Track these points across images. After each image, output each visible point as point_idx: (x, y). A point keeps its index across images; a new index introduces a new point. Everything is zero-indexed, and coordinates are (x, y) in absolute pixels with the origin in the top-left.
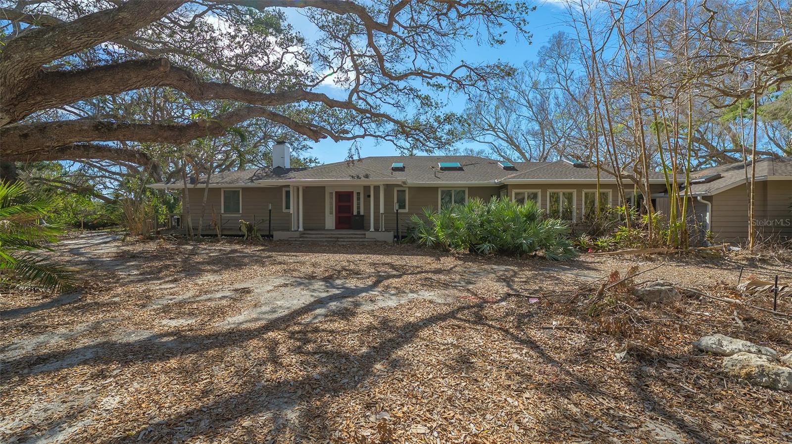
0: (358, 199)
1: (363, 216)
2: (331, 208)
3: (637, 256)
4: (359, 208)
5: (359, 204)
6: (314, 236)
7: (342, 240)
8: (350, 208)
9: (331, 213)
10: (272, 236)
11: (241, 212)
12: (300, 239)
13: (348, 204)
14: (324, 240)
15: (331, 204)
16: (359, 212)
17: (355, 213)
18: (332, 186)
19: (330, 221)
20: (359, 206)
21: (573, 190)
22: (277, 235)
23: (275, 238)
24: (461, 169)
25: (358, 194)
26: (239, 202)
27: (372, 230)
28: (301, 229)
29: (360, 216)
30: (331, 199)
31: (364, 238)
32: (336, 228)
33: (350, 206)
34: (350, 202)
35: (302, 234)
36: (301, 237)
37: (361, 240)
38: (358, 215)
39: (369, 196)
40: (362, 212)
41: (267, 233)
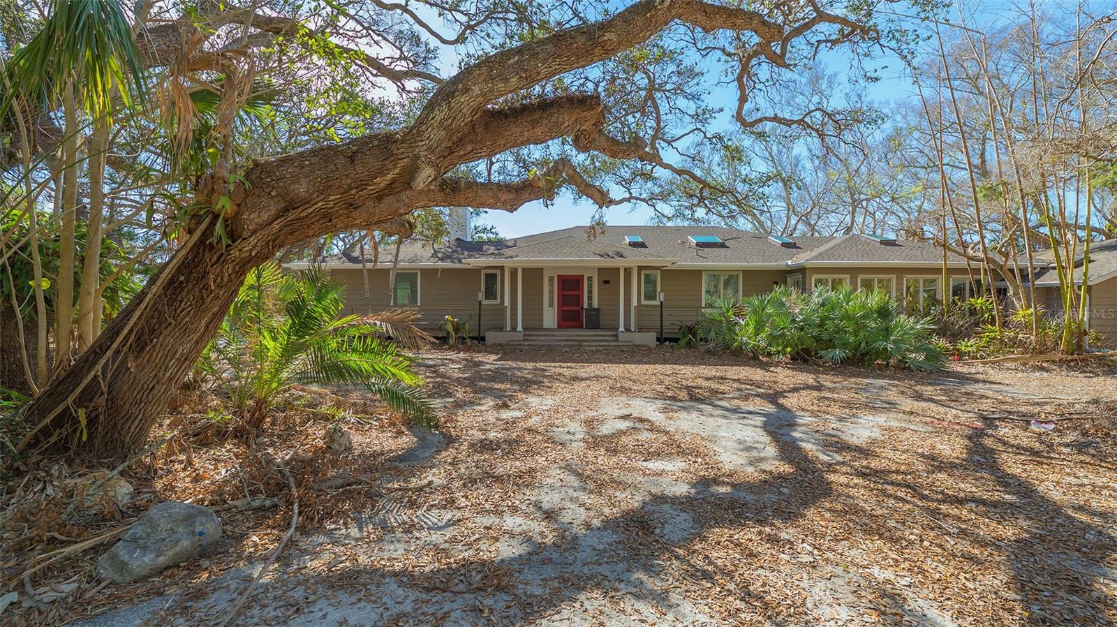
0: (590, 286)
1: (598, 310)
2: (551, 299)
3: (1024, 364)
4: (590, 298)
5: (590, 292)
6: (542, 338)
7: (587, 344)
8: (579, 298)
9: (551, 305)
10: (483, 339)
11: (419, 304)
12: (527, 343)
13: (575, 293)
14: (562, 343)
15: (551, 292)
16: (590, 304)
17: (586, 306)
18: (554, 268)
19: (550, 317)
20: (592, 297)
21: (891, 276)
22: (491, 337)
23: (488, 342)
24: (723, 246)
25: (590, 279)
26: (416, 290)
27: (622, 328)
28: (520, 328)
29: (594, 309)
30: (551, 285)
31: (617, 340)
32: (559, 327)
33: (578, 296)
34: (578, 289)
35: (525, 335)
36: (527, 340)
37: (613, 344)
38: (591, 309)
39: (607, 282)
40: (595, 304)
41: (476, 334)
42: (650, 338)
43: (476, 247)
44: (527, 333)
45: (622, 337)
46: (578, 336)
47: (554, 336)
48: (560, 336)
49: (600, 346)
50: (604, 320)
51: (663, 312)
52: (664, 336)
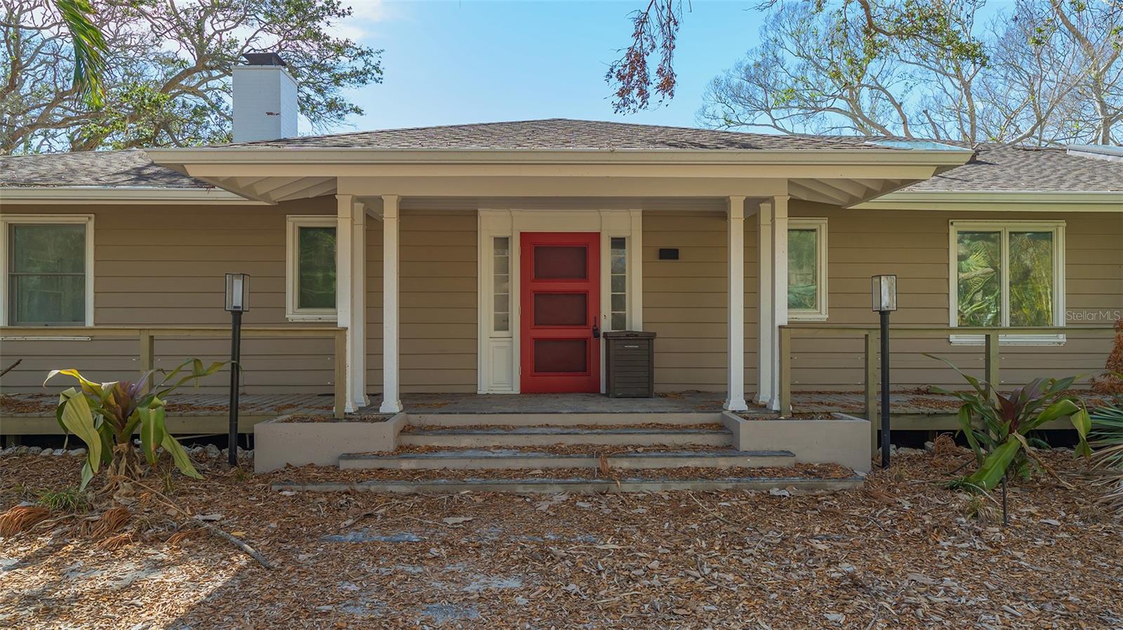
0: (619, 266)
1: (647, 337)
2: (502, 302)
4: (619, 302)
5: (618, 285)
6: (466, 441)
7: (625, 464)
8: (586, 302)
9: (502, 324)
10: (247, 441)
11: (90, 323)
12: (406, 465)
13: (576, 285)
14: (538, 463)
15: (502, 284)
16: (619, 321)
17: (606, 325)
19: (498, 361)
20: (626, 297)
22: (276, 441)
23: (265, 456)
25: (618, 243)
26: (83, 277)
27: (737, 401)
28: (391, 403)
29: (633, 336)
30: (502, 268)
31: (730, 449)
32: (526, 389)
33: (584, 295)
34: (584, 277)
35: (406, 430)
36: (403, 451)
37: (723, 463)
38: (622, 336)
39: (669, 254)
40: (636, 320)
41: (222, 427)
42: (845, 441)
44: (415, 419)
45: (751, 435)
46: (592, 428)
47: (506, 430)
48: (529, 430)
49: (680, 474)
50: (667, 371)
51: (893, 346)
52: (895, 425)
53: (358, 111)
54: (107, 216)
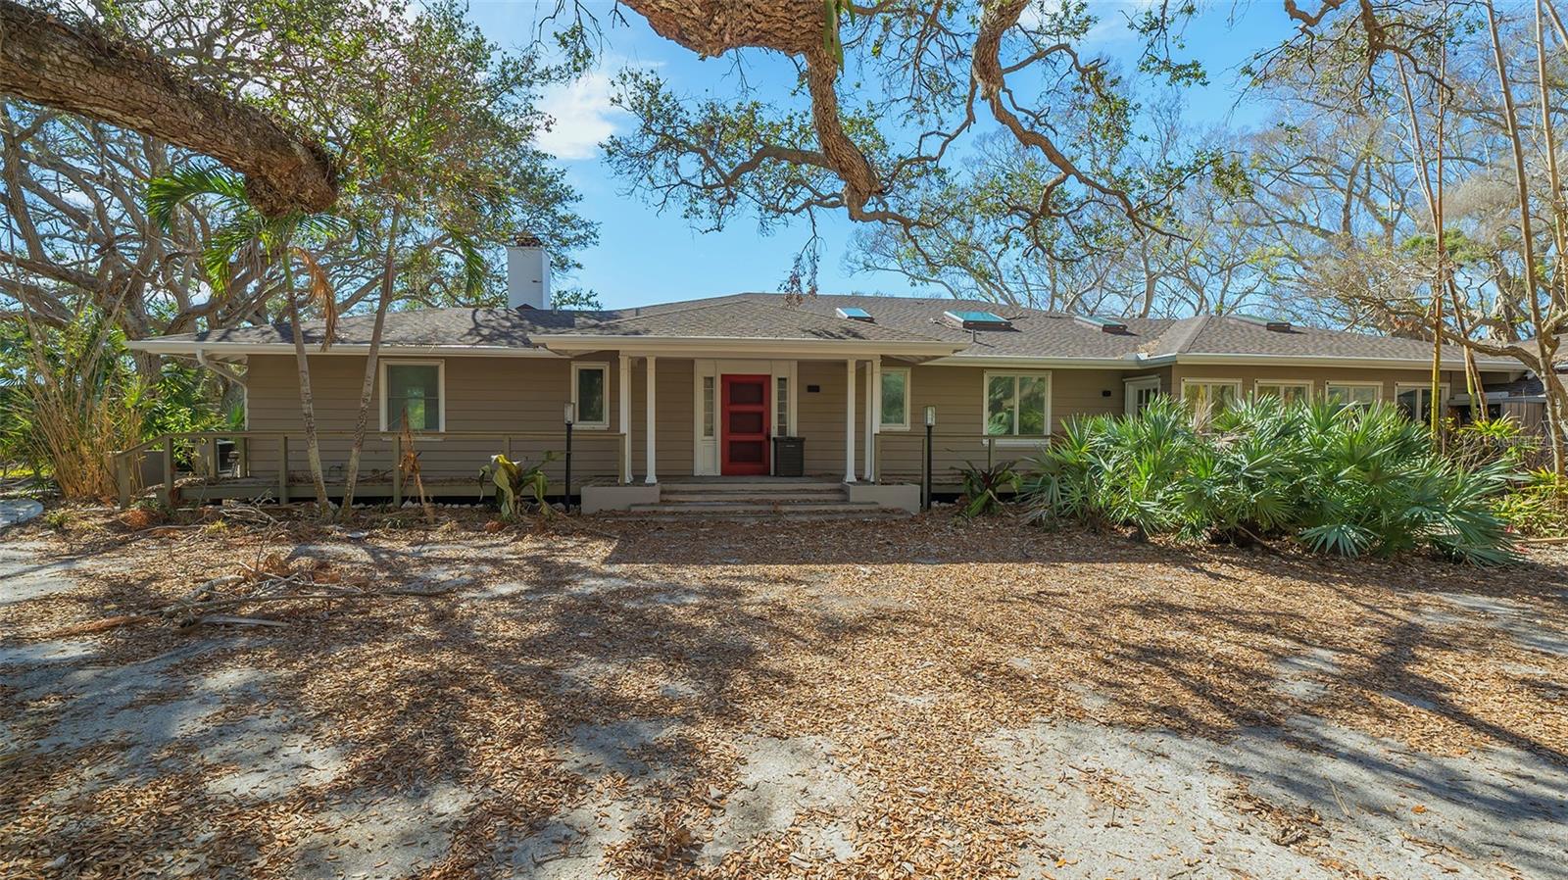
0: (782, 395)
1: (799, 442)
2: (709, 419)
4: (782, 418)
5: (782, 407)
6: (698, 498)
7: (788, 508)
8: (761, 420)
9: (709, 432)
10: (577, 500)
11: (442, 429)
12: (668, 509)
13: (756, 408)
15: (709, 407)
16: (782, 430)
17: (774, 433)
18: (714, 359)
19: (707, 456)
20: (787, 415)
21: (1302, 381)
22: (594, 497)
23: (588, 505)
25: (782, 381)
26: (437, 401)
27: (851, 477)
28: (651, 478)
29: (792, 440)
30: (709, 394)
31: (845, 501)
32: (724, 473)
33: (761, 414)
34: (761, 402)
35: (663, 492)
36: (664, 503)
37: (840, 508)
38: (784, 440)
39: (814, 389)
40: (793, 430)
41: (561, 491)
42: (906, 497)
43: (561, 320)
44: (667, 487)
45: (857, 494)
46: (770, 491)
47: (721, 492)
48: (734, 493)
49: (817, 513)
50: (812, 460)
51: (933, 445)
52: (935, 490)
53: (579, 266)
54: (455, 363)
